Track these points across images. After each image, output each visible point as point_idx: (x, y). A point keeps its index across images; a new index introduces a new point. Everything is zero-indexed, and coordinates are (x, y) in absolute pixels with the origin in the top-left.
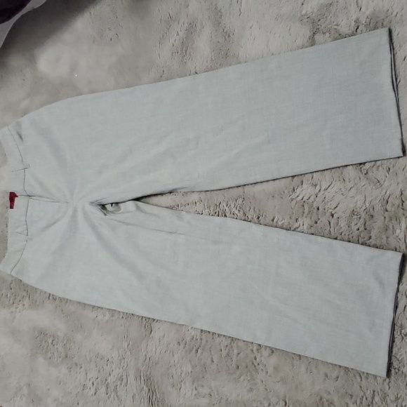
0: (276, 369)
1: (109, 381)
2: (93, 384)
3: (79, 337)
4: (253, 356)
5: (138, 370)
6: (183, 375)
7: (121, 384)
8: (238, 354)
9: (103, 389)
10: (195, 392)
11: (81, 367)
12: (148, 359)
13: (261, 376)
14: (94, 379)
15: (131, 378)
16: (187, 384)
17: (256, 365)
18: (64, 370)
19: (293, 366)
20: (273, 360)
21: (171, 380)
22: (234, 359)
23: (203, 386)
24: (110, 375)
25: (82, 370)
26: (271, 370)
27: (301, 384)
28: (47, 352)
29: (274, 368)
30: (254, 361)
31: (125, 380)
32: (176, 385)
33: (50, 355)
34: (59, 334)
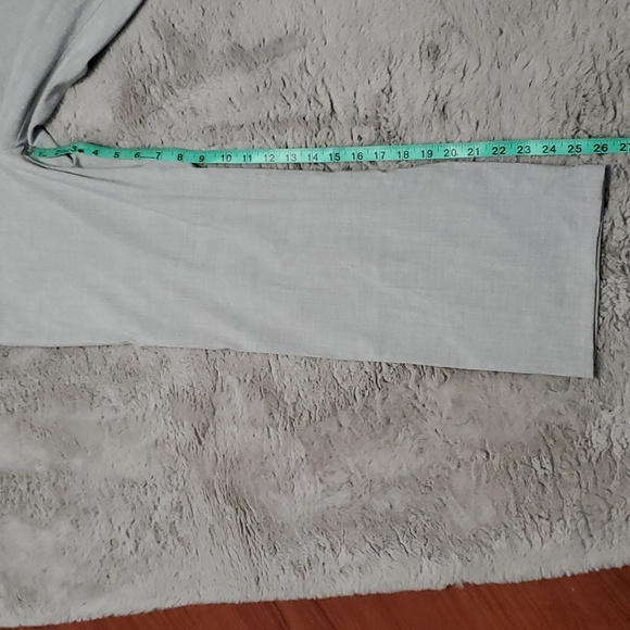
0: (458, 402)
1: (156, 518)
2: (128, 534)
3: (77, 463)
4: (411, 396)
5: (208, 484)
6: (292, 465)
7: (181, 517)
8: (384, 399)
9: (150, 535)
10: (320, 487)
11: (97, 513)
12: (220, 460)
13: (432, 422)
14: (127, 525)
15: (199, 501)
16: (304, 477)
17: (419, 407)
18: (64, 527)
19: (485, 388)
20: (448, 390)
21: (273, 480)
22: (378, 409)
23: (334, 472)
24: (155, 508)
25: (99, 516)
26: (447, 407)
27: (505, 414)
28: (22, 507)
29: (453, 402)
30: (415, 402)
31: (186, 510)
32: (283, 488)
33: (29, 512)
34: (38, 469)
